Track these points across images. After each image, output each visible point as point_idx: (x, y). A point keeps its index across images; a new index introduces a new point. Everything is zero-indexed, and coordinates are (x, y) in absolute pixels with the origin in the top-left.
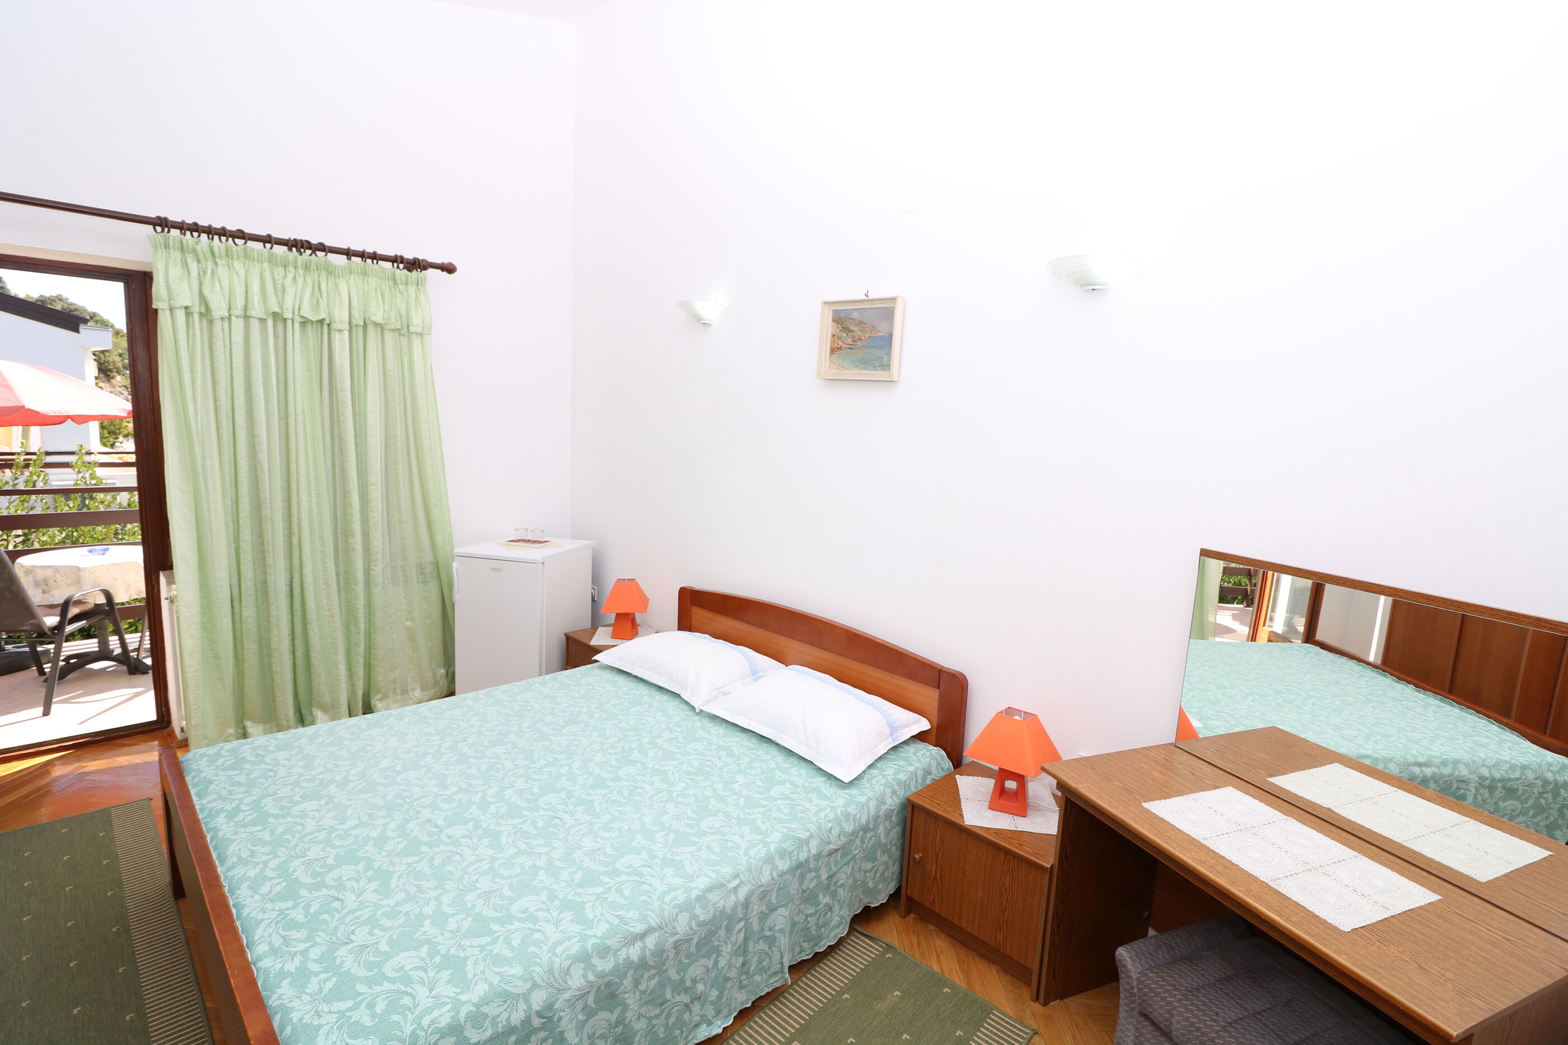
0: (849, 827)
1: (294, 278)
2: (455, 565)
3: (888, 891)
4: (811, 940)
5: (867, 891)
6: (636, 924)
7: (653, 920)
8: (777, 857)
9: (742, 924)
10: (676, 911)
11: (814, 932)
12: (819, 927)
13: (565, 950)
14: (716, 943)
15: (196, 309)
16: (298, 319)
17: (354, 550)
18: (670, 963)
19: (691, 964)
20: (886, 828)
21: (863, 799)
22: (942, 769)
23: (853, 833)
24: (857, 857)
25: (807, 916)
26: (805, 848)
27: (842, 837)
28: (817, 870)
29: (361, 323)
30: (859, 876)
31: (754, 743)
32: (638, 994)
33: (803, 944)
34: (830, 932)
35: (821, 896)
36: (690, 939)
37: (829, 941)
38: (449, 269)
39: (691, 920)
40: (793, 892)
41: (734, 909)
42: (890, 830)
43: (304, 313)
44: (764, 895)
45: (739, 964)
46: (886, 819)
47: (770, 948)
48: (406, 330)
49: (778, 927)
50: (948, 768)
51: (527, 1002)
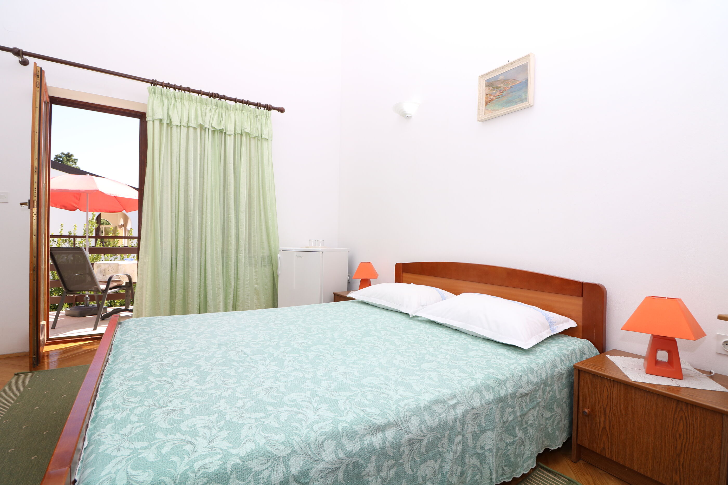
0: (535, 380)
1: (211, 110)
2: (279, 255)
3: (562, 439)
4: (511, 466)
5: (548, 436)
6: (378, 418)
7: (392, 417)
8: (483, 389)
9: (460, 438)
10: (409, 414)
11: (512, 459)
12: (516, 456)
13: (321, 428)
14: (441, 449)
15: (165, 121)
16: (211, 129)
17: (231, 244)
18: (405, 458)
19: (422, 463)
20: (559, 387)
21: (541, 361)
22: (592, 353)
23: (537, 384)
24: (541, 404)
25: (508, 444)
26: (503, 387)
27: (530, 385)
28: (514, 408)
29: (240, 132)
30: (543, 421)
31: (449, 332)
32: (379, 480)
33: (505, 468)
34: (524, 462)
35: (517, 429)
36: (421, 440)
37: (523, 470)
38: (281, 110)
39: (421, 424)
40: (497, 420)
41: (454, 422)
42: (562, 389)
43: (214, 125)
44: (476, 417)
45: (458, 473)
46: (558, 380)
47: (481, 464)
48: (260, 137)
49: (487, 447)
50: (596, 353)
51: (287, 465)
